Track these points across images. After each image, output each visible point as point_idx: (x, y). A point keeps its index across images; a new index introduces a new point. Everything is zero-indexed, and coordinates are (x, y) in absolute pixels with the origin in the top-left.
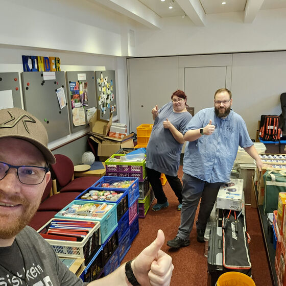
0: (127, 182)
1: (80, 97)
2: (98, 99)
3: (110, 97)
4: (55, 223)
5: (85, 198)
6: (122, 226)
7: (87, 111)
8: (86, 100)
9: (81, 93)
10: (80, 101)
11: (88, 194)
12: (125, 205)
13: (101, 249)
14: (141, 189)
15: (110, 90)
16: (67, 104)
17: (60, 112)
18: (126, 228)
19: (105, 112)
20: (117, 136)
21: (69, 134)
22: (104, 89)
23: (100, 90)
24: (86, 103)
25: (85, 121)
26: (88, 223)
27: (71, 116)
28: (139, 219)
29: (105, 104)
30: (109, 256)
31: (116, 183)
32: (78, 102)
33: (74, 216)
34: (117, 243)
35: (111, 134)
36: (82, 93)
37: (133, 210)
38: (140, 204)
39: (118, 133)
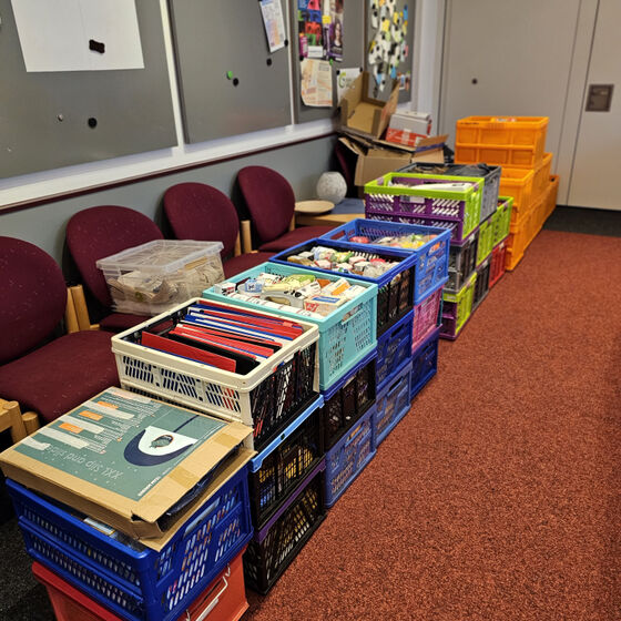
0: (418, 237)
1: (322, 31)
2: (368, 50)
3: (397, 49)
4: (198, 310)
5: (298, 262)
6: (391, 349)
7: (338, 73)
8: (337, 43)
9: (327, 19)
10: (322, 42)
11: (306, 254)
12: (403, 295)
13: (318, 403)
14: (453, 264)
15: (399, 33)
16: (286, 43)
17: (269, 62)
18: (403, 359)
19: (382, 88)
20: (405, 139)
21: (290, 123)
22: (384, 26)
23: (375, 25)
24: (336, 52)
25: (330, 98)
26: (285, 324)
27: (298, 77)
28: (440, 341)
29: (385, 66)
30: (344, 426)
31: (388, 239)
32: (317, 44)
33: (253, 302)
34: (371, 394)
35: (390, 135)
36: (330, 22)
37: (424, 314)
38: (446, 303)
39: (409, 131)
